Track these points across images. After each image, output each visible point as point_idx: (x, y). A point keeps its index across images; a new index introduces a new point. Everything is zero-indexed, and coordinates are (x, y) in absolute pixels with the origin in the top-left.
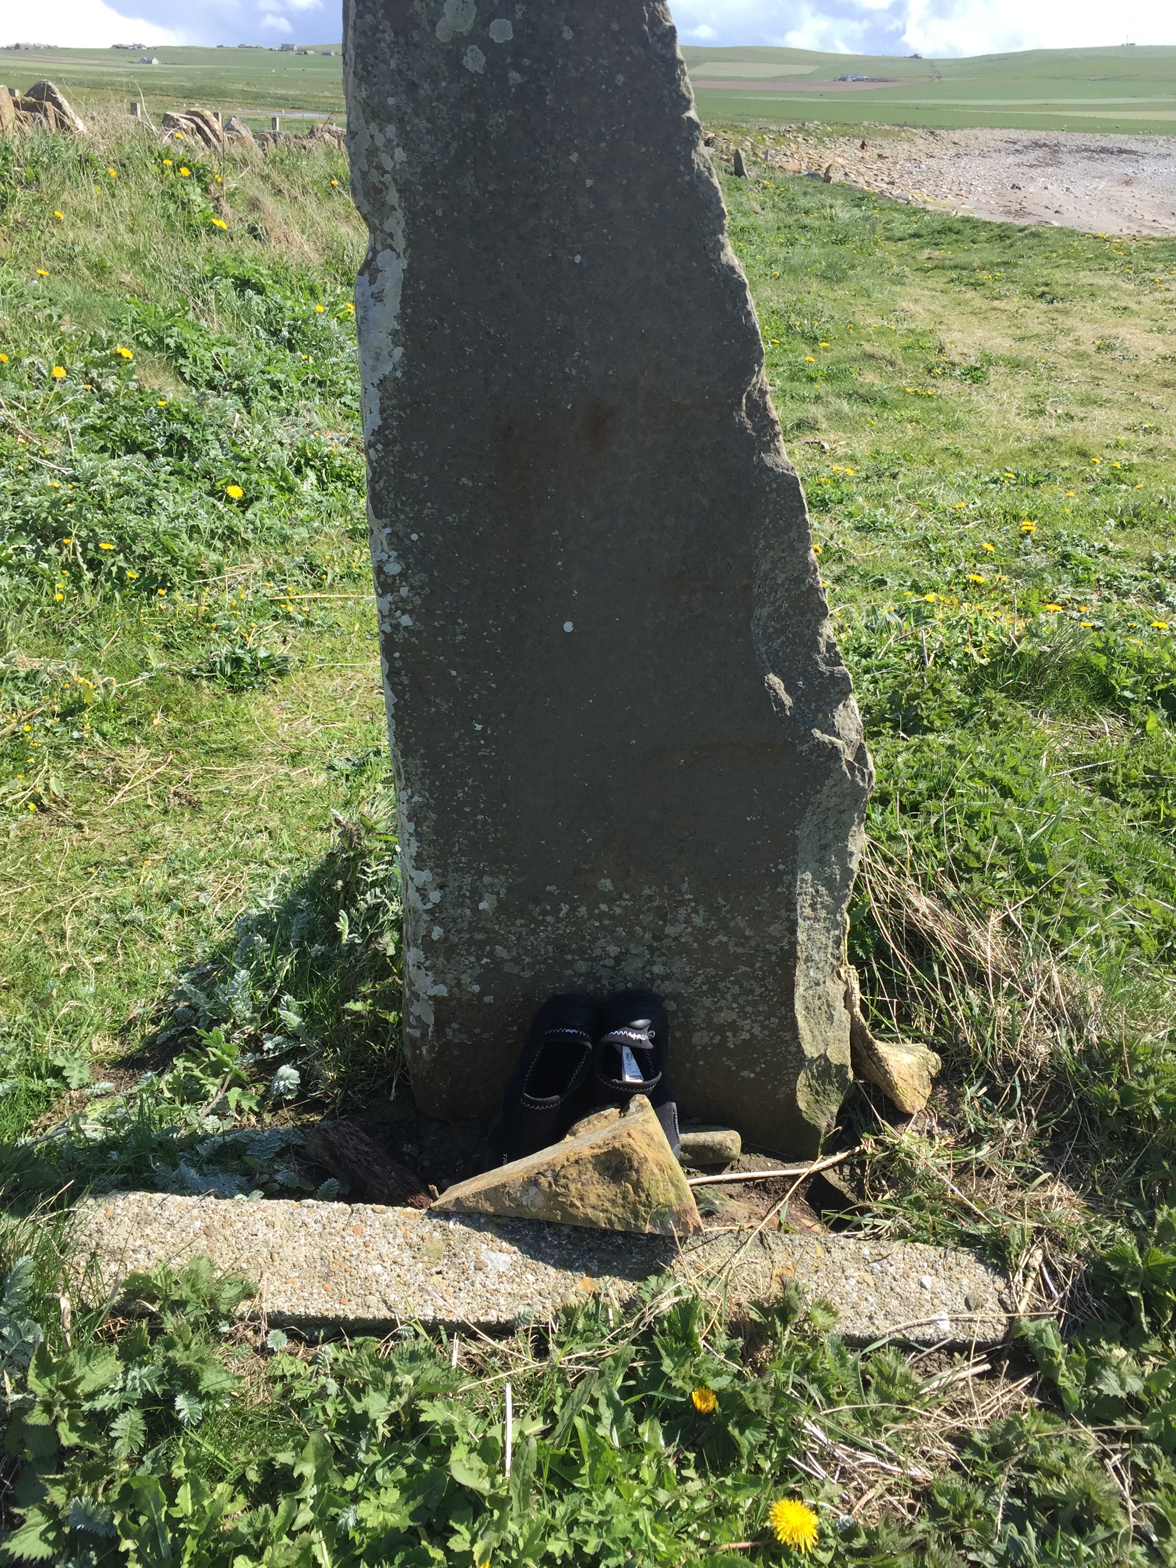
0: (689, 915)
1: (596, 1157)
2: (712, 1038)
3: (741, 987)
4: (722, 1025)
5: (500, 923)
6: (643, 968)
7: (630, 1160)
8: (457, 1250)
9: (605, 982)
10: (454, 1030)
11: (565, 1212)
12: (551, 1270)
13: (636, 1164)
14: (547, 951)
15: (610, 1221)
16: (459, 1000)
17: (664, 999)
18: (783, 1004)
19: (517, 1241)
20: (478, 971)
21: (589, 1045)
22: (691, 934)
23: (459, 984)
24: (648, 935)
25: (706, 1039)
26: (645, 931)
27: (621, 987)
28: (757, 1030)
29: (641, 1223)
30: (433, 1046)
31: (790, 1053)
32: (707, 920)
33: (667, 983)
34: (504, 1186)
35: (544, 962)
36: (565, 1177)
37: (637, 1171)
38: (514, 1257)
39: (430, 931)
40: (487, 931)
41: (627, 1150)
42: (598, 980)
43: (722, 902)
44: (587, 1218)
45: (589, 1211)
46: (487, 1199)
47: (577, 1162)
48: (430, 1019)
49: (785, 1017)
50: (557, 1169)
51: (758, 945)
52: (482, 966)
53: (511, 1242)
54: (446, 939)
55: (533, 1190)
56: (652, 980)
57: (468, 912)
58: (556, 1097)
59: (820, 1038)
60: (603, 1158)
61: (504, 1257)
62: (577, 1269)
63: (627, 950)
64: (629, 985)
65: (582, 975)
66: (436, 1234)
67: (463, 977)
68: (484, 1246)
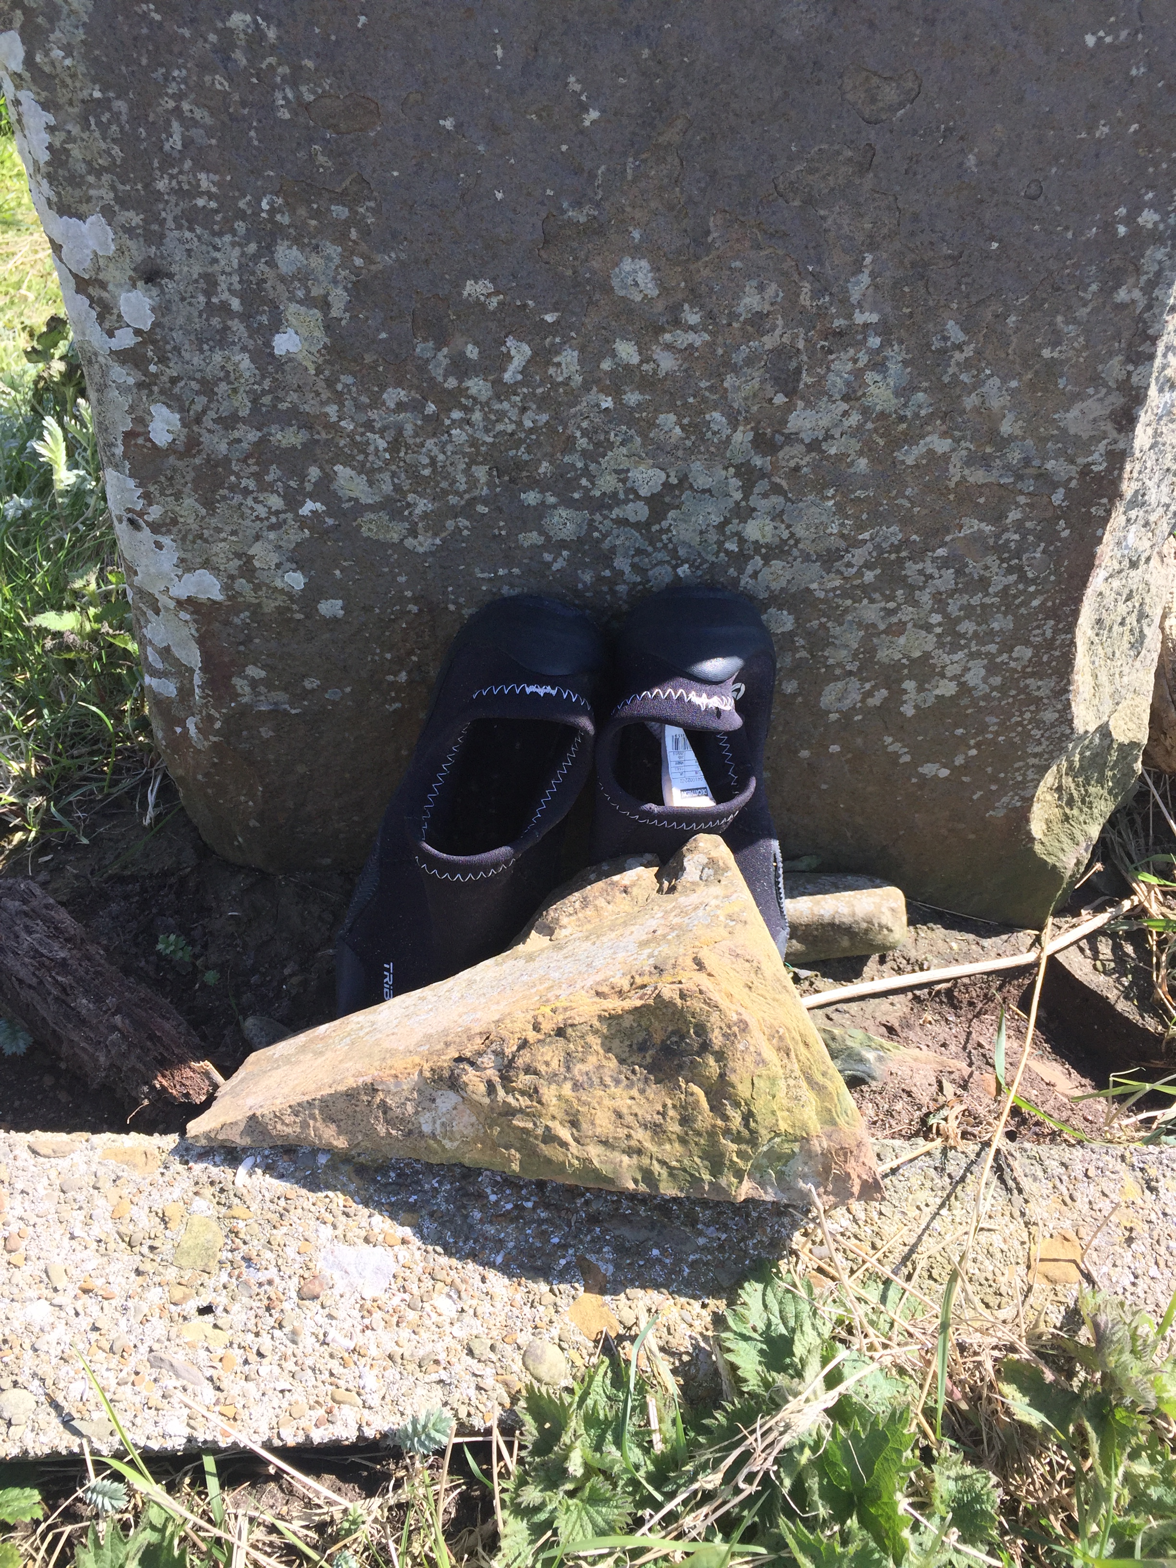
0: (858, 374)
1: (611, 1019)
2: (869, 694)
3: (959, 573)
4: (897, 666)
5: (338, 398)
6: (721, 527)
7: (701, 1030)
8: (254, 1247)
9: (622, 563)
10: (254, 683)
11: (530, 1153)
12: (498, 1282)
13: (717, 1039)
14: (473, 482)
15: (648, 1176)
16: (256, 610)
17: (765, 605)
18: (1053, 613)
19: (412, 1208)
20: (294, 536)
21: (586, 723)
22: (857, 432)
23: (248, 570)
24: (742, 437)
25: (854, 697)
26: (734, 424)
27: (661, 575)
28: (975, 676)
29: (727, 1179)
30: (210, 719)
31: (1038, 723)
32: (904, 392)
33: (777, 564)
34: (371, 1089)
35: (468, 510)
36: (529, 1070)
37: (720, 1056)
38: (402, 1252)
39: (142, 420)
40: (307, 423)
41: (696, 1004)
42: (607, 558)
43: (955, 333)
44: (587, 1168)
45: (594, 1152)
46: (330, 1119)
47: (560, 1032)
48: (192, 656)
49: (1049, 645)
50: (509, 1051)
51: (1027, 462)
52: (303, 523)
53: (394, 1212)
54: (192, 445)
55: (447, 1100)
56: (741, 558)
57: (245, 363)
58: (504, 851)
59: (1107, 689)
60: (628, 1022)
61: (377, 1256)
62: (563, 1276)
63: (684, 479)
64: (684, 570)
65: (563, 544)
66: (199, 1204)
67: (256, 550)
68: (326, 1231)
